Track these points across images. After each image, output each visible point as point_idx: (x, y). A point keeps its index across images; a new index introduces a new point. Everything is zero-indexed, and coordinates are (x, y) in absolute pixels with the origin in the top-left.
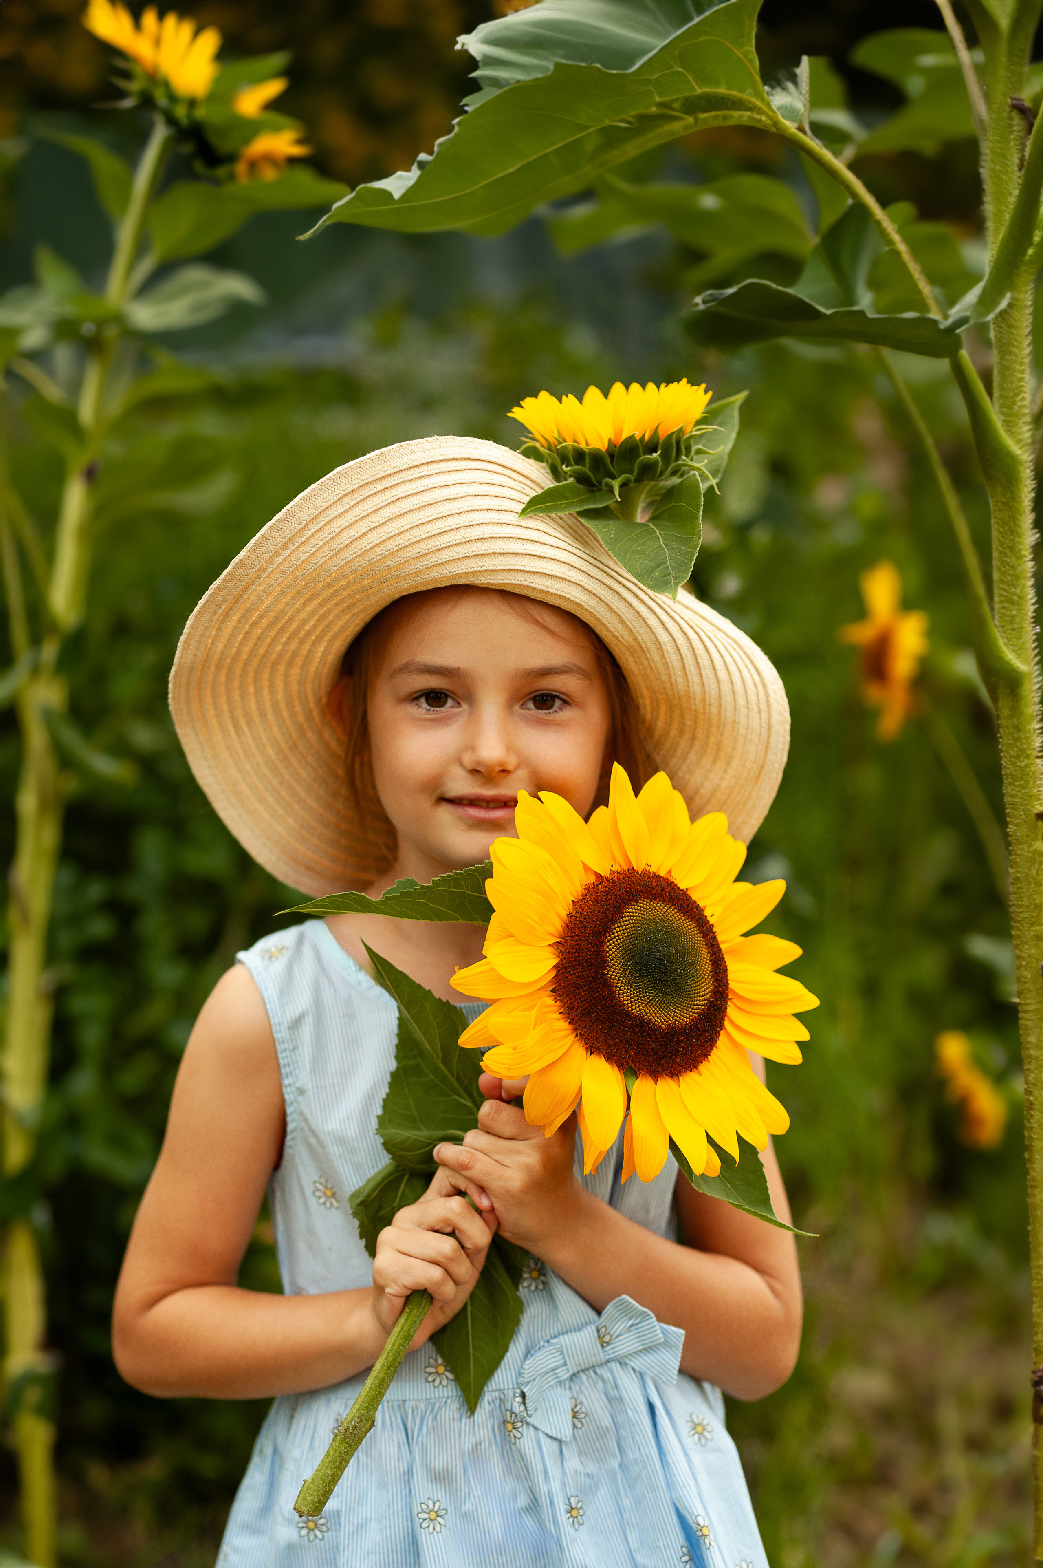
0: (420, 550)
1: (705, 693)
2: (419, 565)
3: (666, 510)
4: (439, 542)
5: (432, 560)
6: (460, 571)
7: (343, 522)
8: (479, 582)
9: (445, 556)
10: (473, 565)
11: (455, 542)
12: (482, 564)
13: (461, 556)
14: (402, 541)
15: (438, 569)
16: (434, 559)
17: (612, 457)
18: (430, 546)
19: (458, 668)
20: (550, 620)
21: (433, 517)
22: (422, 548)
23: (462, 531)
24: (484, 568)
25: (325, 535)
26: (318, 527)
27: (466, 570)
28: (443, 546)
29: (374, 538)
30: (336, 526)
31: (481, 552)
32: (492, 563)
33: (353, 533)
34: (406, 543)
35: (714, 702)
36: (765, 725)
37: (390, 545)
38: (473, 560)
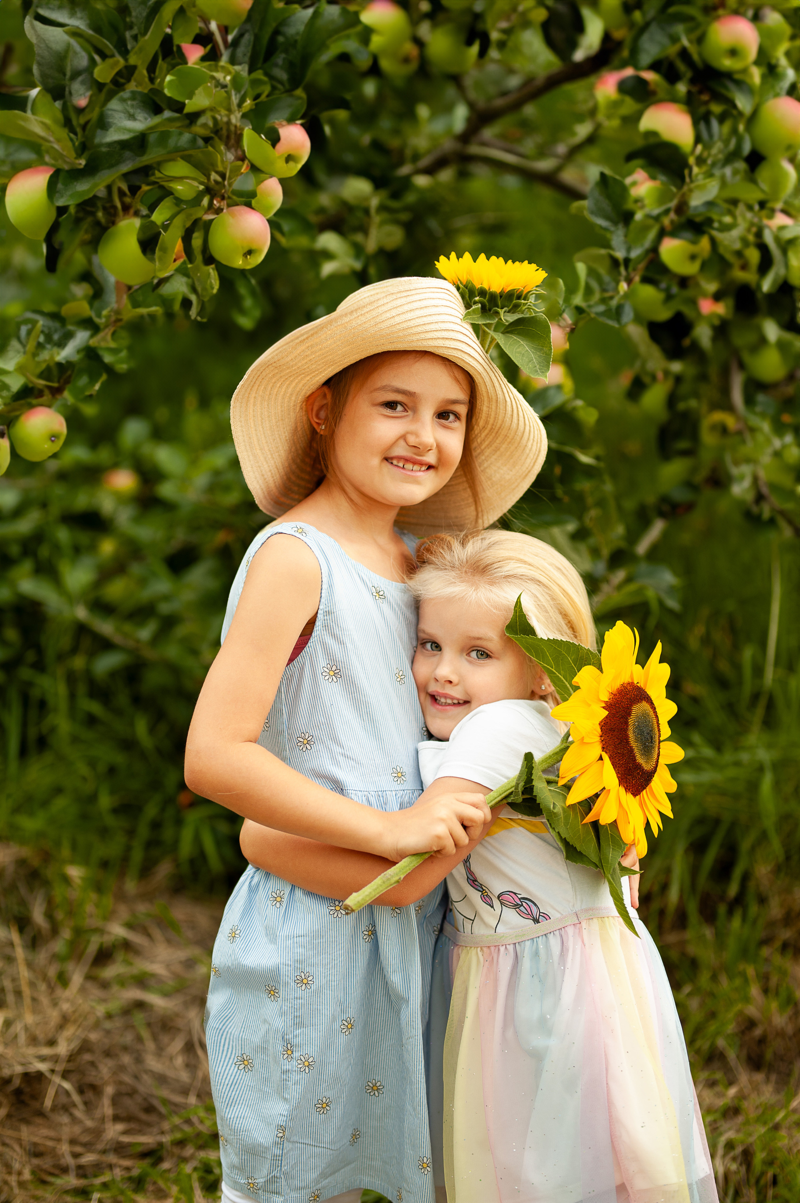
0: (418, 330)
1: (518, 429)
2: (415, 338)
3: (516, 329)
4: (428, 328)
5: (422, 336)
6: (433, 345)
7: (384, 308)
8: (439, 352)
9: (429, 335)
10: (440, 343)
11: (435, 329)
12: (444, 343)
13: (436, 337)
14: (411, 324)
15: (423, 342)
16: (423, 336)
17: (501, 297)
18: (423, 329)
19: (415, 393)
20: (460, 376)
21: (427, 314)
22: (419, 329)
23: (439, 324)
24: (445, 346)
25: (374, 313)
26: (372, 308)
27: (436, 345)
28: (429, 330)
29: (398, 320)
30: (381, 310)
31: (446, 337)
32: (449, 343)
33: (388, 315)
34: (413, 325)
35: (520, 434)
36: (538, 450)
37: (405, 325)
38: (441, 340)
